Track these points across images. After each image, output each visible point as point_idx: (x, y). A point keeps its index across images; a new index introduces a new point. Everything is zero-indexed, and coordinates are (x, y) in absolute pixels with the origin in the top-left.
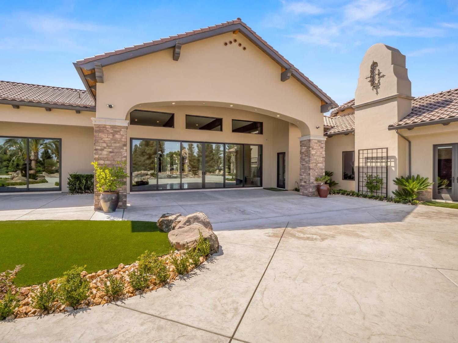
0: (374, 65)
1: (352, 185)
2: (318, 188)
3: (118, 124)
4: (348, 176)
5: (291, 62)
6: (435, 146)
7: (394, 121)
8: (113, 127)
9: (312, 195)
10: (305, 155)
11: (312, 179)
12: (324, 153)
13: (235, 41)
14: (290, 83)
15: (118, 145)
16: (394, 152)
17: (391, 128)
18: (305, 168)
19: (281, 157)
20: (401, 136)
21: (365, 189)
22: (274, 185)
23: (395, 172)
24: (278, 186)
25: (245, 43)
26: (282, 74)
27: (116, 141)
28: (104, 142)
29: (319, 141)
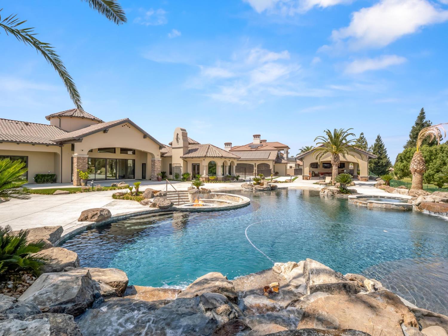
0: (178, 134)
1: (171, 177)
2: (158, 178)
3: (85, 156)
4: (171, 173)
5: (147, 132)
6: (192, 164)
7: (182, 155)
8: (83, 158)
9: (156, 181)
10: (153, 165)
11: (156, 175)
12: (160, 165)
13: (126, 125)
14: (147, 140)
15: (85, 164)
16: (182, 165)
17: (181, 157)
18: (153, 171)
19: (144, 166)
20: (184, 160)
21: (175, 178)
22: (141, 178)
23: (182, 172)
24: (143, 178)
25: (130, 125)
26: (144, 136)
27: (84, 162)
28: (80, 163)
29: (158, 160)
